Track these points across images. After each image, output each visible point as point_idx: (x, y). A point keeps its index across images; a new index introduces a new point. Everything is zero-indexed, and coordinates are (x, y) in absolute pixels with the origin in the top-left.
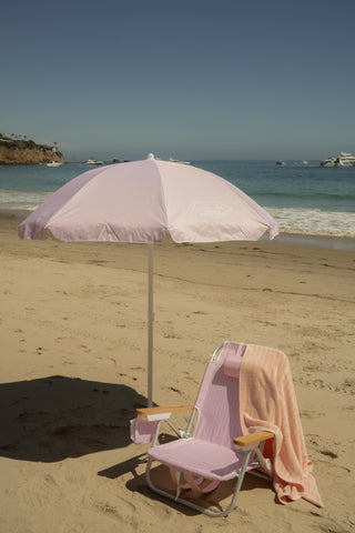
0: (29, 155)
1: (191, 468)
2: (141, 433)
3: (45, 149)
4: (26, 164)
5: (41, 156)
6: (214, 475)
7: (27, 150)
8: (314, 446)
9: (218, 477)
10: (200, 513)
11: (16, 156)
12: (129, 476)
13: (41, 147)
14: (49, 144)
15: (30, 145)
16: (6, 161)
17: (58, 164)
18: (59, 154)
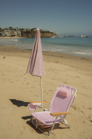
0: (48, 35)
1: (40, 120)
2: (31, 108)
3: (52, 33)
4: (47, 37)
5: (51, 35)
6: (45, 123)
7: (47, 33)
8: (89, 119)
9: (46, 124)
10: (42, 133)
11: (45, 35)
12: (29, 120)
13: (51, 32)
14: (53, 32)
15: (48, 32)
16: (42, 36)
17: (54, 37)
18: (55, 34)
